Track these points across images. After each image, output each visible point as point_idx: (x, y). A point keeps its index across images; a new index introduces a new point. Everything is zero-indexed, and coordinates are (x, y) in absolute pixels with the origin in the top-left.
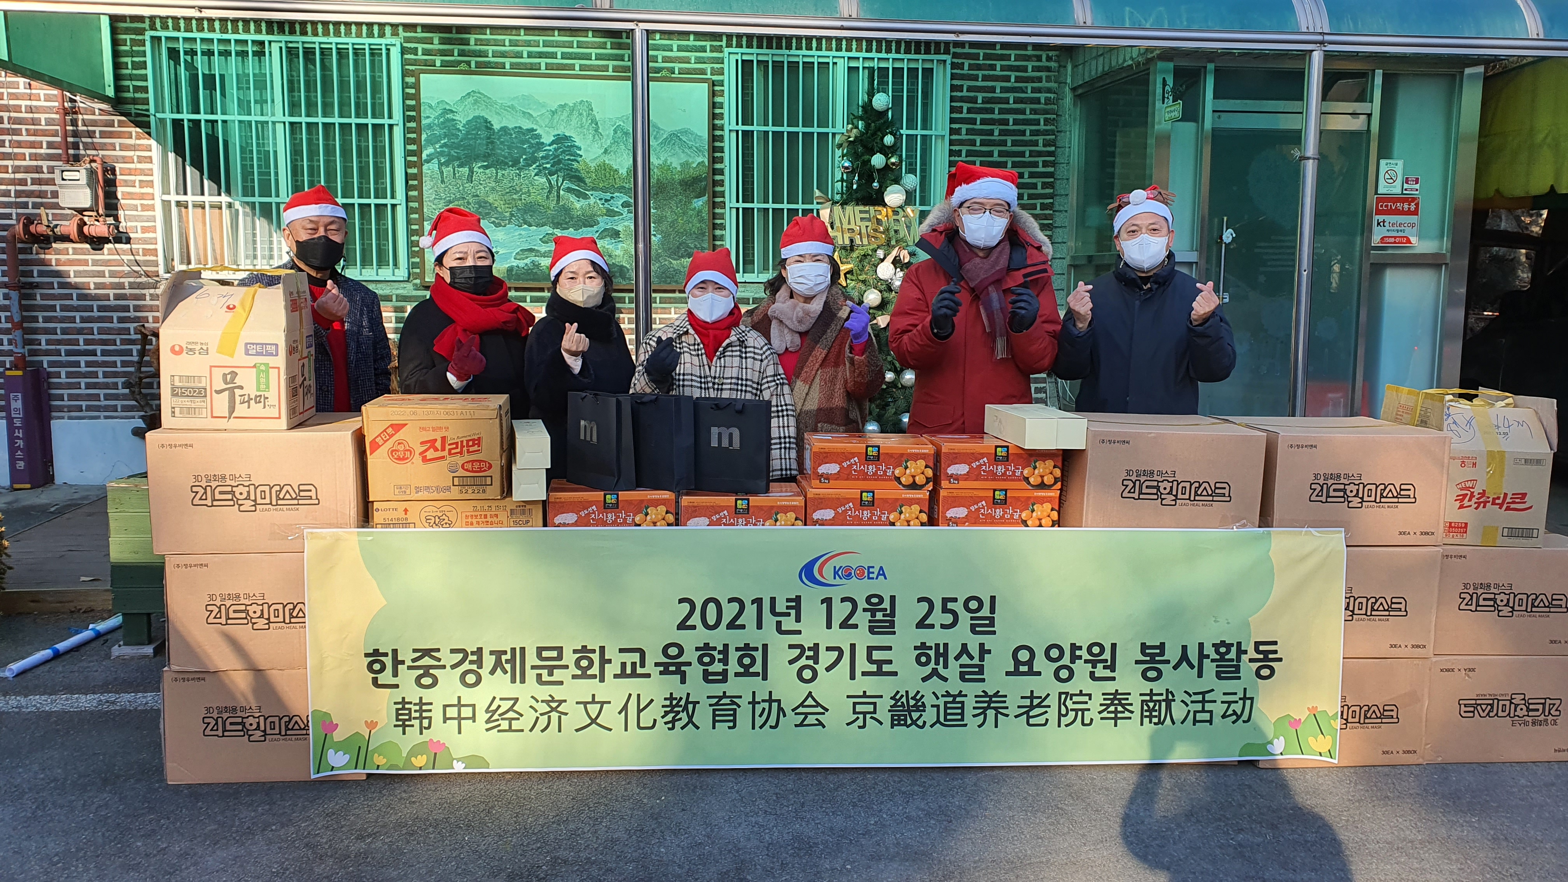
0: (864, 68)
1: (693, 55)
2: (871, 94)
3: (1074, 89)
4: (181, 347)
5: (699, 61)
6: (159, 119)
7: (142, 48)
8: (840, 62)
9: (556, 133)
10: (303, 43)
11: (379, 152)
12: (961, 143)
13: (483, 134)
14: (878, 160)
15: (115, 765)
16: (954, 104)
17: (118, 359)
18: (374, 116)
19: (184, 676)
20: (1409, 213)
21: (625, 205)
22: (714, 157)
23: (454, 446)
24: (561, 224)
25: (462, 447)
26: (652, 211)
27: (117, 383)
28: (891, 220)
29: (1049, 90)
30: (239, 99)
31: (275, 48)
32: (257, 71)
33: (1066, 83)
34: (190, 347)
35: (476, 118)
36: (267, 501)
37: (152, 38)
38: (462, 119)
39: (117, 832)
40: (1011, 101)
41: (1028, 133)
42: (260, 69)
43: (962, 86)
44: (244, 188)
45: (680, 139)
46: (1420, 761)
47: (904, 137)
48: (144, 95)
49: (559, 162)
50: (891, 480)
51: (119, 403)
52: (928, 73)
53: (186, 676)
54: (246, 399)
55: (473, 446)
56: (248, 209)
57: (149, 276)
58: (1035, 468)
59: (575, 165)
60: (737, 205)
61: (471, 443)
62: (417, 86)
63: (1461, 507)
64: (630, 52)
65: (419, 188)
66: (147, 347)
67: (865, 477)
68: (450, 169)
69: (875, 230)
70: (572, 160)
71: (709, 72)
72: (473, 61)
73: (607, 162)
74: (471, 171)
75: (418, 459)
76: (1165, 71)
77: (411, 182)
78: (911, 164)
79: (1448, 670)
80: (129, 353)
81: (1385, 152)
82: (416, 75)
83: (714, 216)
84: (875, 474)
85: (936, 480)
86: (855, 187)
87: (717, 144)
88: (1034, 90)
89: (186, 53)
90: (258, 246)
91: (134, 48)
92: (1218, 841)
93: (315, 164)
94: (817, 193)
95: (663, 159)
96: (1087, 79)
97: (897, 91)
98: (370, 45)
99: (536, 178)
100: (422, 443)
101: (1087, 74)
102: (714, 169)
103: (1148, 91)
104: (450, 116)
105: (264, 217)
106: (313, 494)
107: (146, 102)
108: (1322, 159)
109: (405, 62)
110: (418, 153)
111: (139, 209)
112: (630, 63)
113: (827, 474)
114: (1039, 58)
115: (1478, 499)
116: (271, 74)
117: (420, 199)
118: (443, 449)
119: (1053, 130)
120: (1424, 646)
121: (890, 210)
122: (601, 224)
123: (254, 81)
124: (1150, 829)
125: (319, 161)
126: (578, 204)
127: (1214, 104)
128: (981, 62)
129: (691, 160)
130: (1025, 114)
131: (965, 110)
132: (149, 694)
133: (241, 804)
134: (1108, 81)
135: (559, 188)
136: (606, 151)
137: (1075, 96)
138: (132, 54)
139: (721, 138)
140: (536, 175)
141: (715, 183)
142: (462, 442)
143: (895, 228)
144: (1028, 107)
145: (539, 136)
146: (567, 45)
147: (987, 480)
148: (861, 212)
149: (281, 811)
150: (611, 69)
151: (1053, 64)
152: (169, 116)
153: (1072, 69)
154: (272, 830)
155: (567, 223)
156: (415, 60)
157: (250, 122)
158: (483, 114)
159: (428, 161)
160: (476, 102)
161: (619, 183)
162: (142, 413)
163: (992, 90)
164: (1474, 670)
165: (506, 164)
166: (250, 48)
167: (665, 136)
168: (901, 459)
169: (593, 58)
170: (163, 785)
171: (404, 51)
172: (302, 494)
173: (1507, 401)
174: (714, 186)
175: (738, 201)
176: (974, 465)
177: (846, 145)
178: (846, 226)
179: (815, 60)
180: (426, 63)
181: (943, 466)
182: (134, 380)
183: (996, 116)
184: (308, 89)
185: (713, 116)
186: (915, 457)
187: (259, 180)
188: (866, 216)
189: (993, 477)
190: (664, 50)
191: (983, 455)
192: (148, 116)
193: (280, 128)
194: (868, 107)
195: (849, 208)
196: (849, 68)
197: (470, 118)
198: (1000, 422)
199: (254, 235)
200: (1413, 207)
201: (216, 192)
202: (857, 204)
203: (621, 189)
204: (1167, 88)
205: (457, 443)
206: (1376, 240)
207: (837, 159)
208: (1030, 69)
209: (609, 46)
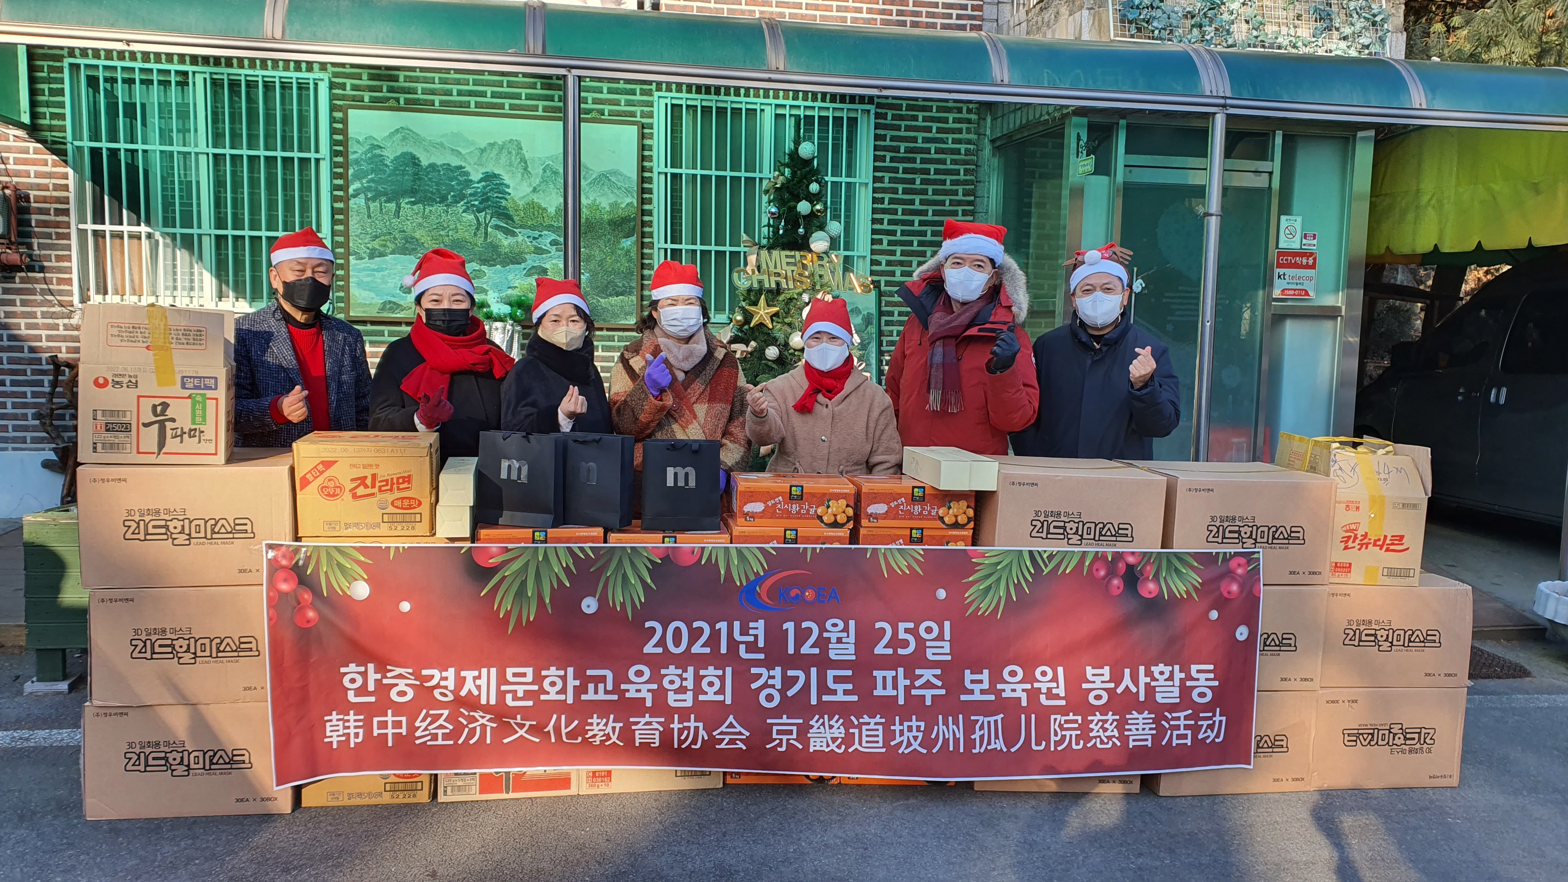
0: (791, 115)
1: (623, 98)
2: (797, 142)
3: (993, 141)
4: (105, 379)
5: (629, 103)
6: (77, 147)
7: (59, 75)
8: (768, 109)
9: (485, 170)
10: (229, 74)
11: (305, 185)
12: (884, 190)
13: (410, 170)
14: (804, 207)
15: (31, 802)
16: (878, 153)
17: (29, 390)
18: (300, 150)
19: (107, 712)
20: (1307, 267)
21: (554, 243)
22: (642, 198)
23: (384, 483)
24: (488, 261)
25: (392, 484)
26: (582, 250)
27: (26, 414)
28: (816, 265)
29: (969, 142)
30: (160, 128)
31: (199, 79)
32: (180, 101)
33: (985, 135)
34: (116, 379)
35: (404, 155)
36: (202, 535)
37: (71, 65)
38: (390, 154)
39: (36, 868)
40: (933, 151)
41: (948, 182)
42: (183, 99)
43: (886, 135)
44: (165, 219)
45: (609, 180)
46: (1307, 788)
47: (829, 184)
48: (61, 123)
49: (488, 199)
50: (813, 519)
51: (29, 435)
52: (853, 122)
53: (108, 711)
54: (179, 433)
55: (403, 483)
56: (168, 240)
57: (63, 306)
58: (950, 508)
59: (504, 203)
60: (666, 246)
61: (401, 481)
62: (345, 121)
63: (1346, 548)
64: (561, 93)
65: (346, 223)
66: (60, 378)
67: (788, 515)
68: (377, 204)
69: (801, 275)
70: (501, 198)
71: (638, 115)
72: (402, 97)
73: (536, 200)
74: (399, 207)
75: (348, 496)
76: (1078, 126)
77: (337, 217)
78: (835, 210)
79: (1333, 702)
80: (40, 383)
81: (1285, 208)
82: (344, 110)
83: (643, 256)
84: (798, 513)
85: (856, 518)
86: (781, 232)
87: (646, 186)
88: (955, 141)
89: (106, 80)
90: (179, 277)
91: (52, 75)
92: (1119, 865)
93: (239, 196)
94: (744, 237)
95: (592, 199)
96: (1005, 132)
97: (823, 138)
98: (297, 79)
99: (464, 214)
100: (352, 480)
101: (1005, 126)
102: (643, 210)
103: (1063, 144)
104: (378, 152)
105: (185, 248)
106: (248, 528)
107: (63, 129)
108: (1225, 213)
109: (332, 97)
110: (345, 188)
111: (54, 237)
112: (561, 104)
113: (753, 513)
114: (960, 111)
115: (1361, 540)
116: (195, 105)
117: (346, 234)
118: (373, 486)
119: (972, 180)
120: (1312, 680)
121: (815, 256)
122: (529, 262)
123: (177, 111)
124: (1056, 854)
125: (243, 193)
126: (506, 242)
127: (1125, 160)
128: (903, 113)
129: (619, 201)
130: (945, 164)
131: (888, 159)
132: (64, 731)
133: (163, 839)
134: (1026, 134)
135: (487, 225)
136: (535, 190)
137: (994, 148)
138: (49, 80)
139: (650, 180)
140: (464, 212)
141: (644, 224)
142: (392, 479)
143: (820, 273)
144: (948, 158)
145: (467, 174)
146: (497, 84)
147: (904, 519)
148: (787, 256)
149: (204, 846)
150: (540, 109)
151: (973, 117)
152: (87, 144)
153: (992, 121)
154: (195, 864)
155: (494, 260)
156: (343, 95)
157: (171, 153)
158: (411, 150)
159: (355, 196)
160: (404, 139)
161: (547, 222)
162: (54, 446)
163: (914, 140)
164: (1356, 701)
165: (434, 200)
166: (173, 78)
167: (594, 177)
168: (824, 499)
169: (523, 97)
170: (82, 820)
171: (332, 86)
172: (238, 528)
173: (1388, 449)
174: (642, 227)
175: (666, 242)
176: (892, 505)
177: (772, 191)
178: (772, 269)
179: (743, 106)
180: (354, 98)
181: (863, 505)
182: (45, 411)
183: (918, 166)
184: (232, 121)
185: (643, 158)
186: (837, 497)
187: (181, 211)
188: (792, 260)
189: (910, 516)
190: (594, 92)
191: (900, 495)
192: (65, 144)
193: (203, 159)
194: (794, 155)
195: (775, 253)
196: (776, 115)
197: (398, 153)
198: (917, 463)
199: (174, 266)
200: (1311, 261)
201: (135, 222)
202: (783, 249)
203: (550, 228)
204: (1081, 143)
205: (387, 481)
206: (1277, 293)
207: (764, 204)
208: (951, 121)
209: (539, 86)
